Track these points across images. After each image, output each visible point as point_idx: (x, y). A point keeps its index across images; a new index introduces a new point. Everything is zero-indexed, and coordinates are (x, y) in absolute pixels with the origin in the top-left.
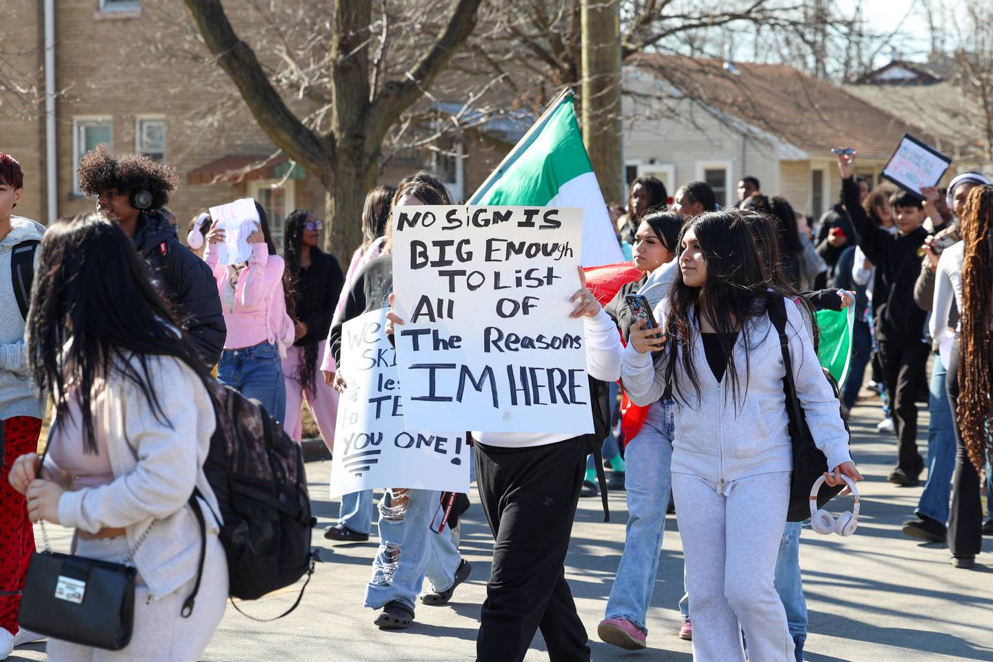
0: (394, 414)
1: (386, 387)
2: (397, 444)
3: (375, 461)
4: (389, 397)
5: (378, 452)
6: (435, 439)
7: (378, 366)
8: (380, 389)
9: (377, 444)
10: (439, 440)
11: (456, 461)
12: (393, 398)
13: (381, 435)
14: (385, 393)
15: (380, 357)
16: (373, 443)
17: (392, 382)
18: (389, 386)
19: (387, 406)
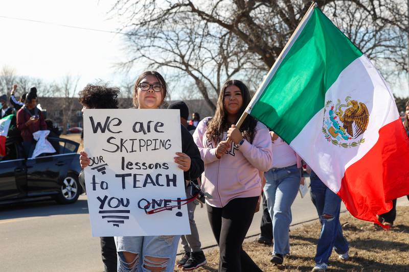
0: (135, 186)
1: (127, 167)
2: (139, 207)
3: (127, 218)
4: (130, 175)
5: (128, 212)
6: (163, 201)
7: (121, 151)
8: (123, 168)
9: (126, 206)
10: (166, 201)
11: (179, 214)
12: (133, 175)
13: (128, 200)
14: (127, 171)
15: (122, 145)
16: (123, 205)
17: (131, 164)
18: (130, 167)
19: (129, 181)
